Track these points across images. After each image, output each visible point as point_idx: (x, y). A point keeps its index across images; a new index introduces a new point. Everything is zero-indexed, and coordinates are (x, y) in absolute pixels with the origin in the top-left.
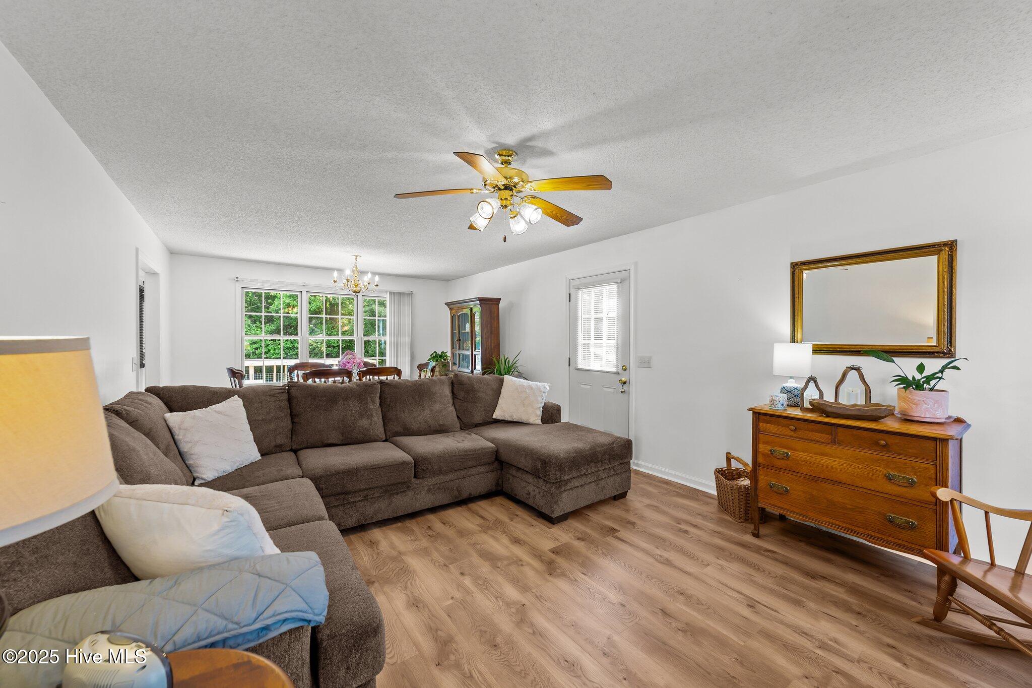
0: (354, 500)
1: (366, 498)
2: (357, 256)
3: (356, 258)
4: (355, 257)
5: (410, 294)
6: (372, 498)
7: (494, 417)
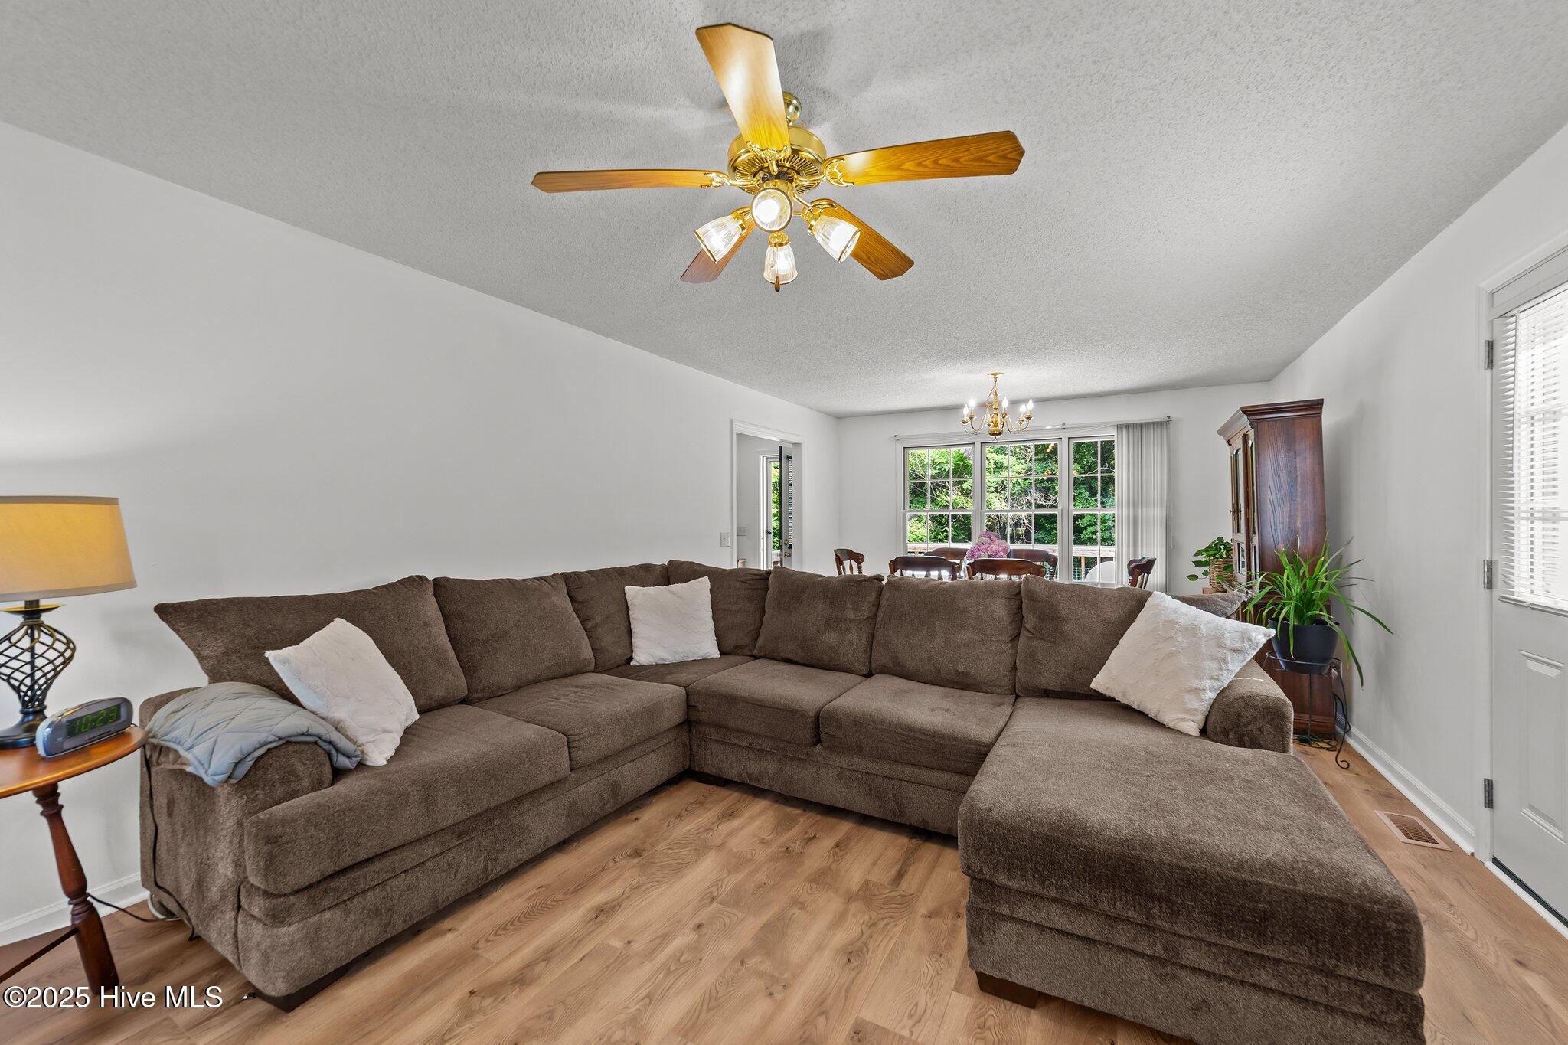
0: (736, 741)
1: (750, 747)
2: (995, 374)
3: (996, 378)
4: (993, 376)
5: (1164, 424)
6: (758, 750)
7: (1093, 685)
